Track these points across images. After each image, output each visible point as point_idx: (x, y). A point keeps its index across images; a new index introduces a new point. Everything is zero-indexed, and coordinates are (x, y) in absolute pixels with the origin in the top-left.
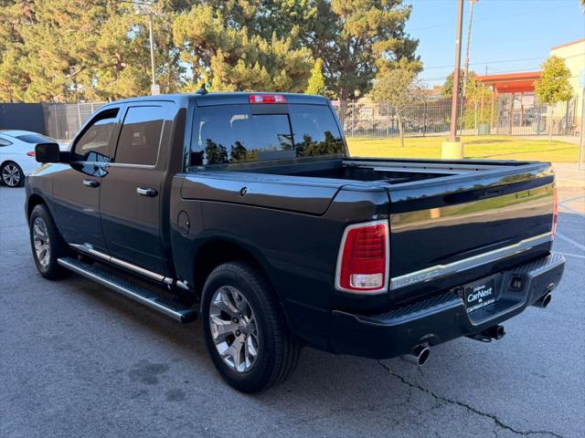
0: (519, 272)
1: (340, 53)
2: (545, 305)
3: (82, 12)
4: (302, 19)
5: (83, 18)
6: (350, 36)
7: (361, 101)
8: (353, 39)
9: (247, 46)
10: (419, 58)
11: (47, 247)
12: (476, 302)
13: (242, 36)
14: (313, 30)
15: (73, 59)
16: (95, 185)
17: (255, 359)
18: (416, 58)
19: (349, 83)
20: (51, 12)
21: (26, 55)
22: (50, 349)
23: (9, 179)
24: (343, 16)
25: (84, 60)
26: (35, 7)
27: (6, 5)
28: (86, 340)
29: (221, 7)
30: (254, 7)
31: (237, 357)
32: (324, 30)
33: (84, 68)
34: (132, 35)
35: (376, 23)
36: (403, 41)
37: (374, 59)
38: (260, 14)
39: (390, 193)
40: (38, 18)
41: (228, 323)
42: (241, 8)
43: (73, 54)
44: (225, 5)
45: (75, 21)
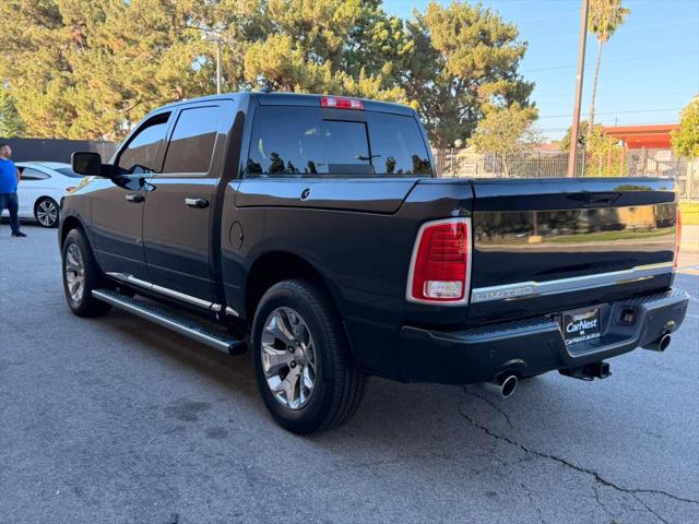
0: (631, 303)
1: (440, 96)
2: (663, 349)
3: (140, 38)
4: (396, 54)
5: (140, 45)
6: (452, 77)
7: (462, 153)
8: (456, 80)
9: (330, 83)
10: (534, 105)
11: (81, 279)
12: (577, 334)
13: (324, 71)
14: (409, 68)
15: (128, 92)
16: (139, 200)
17: (312, 392)
18: (530, 103)
19: (448, 130)
20: (106, 37)
21: (74, 85)
22: (75, 382)
23: (44, 218)
24: (444, 53)
25: (140, 92)
26: (88, 31)
27: (54, 28)
28: (117, 376)
29: (302, 38)
30: (340, 39)
31: (291, 392)
32: (422, 68)
33: (139, 102)
34: (196, 67)
35: (483, 61)
36: (515, 84)
37: (480, 104)
38: (346, 48)
39: (475, 187)
40: (89, 43)
41: (283, 352)
42: (325, 39)
43: (127, 85)
44: (306, 36)
45: (133, 47)
